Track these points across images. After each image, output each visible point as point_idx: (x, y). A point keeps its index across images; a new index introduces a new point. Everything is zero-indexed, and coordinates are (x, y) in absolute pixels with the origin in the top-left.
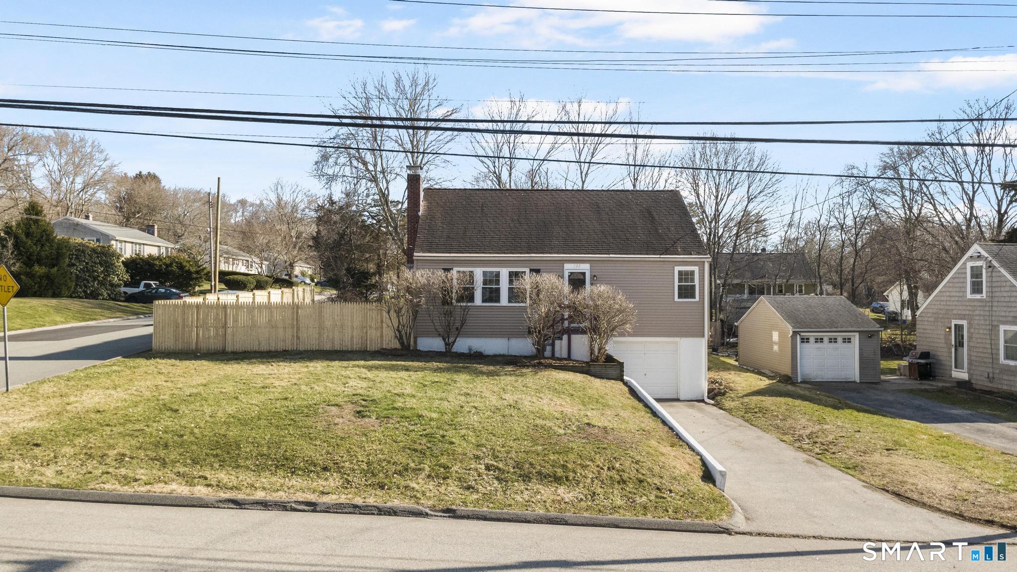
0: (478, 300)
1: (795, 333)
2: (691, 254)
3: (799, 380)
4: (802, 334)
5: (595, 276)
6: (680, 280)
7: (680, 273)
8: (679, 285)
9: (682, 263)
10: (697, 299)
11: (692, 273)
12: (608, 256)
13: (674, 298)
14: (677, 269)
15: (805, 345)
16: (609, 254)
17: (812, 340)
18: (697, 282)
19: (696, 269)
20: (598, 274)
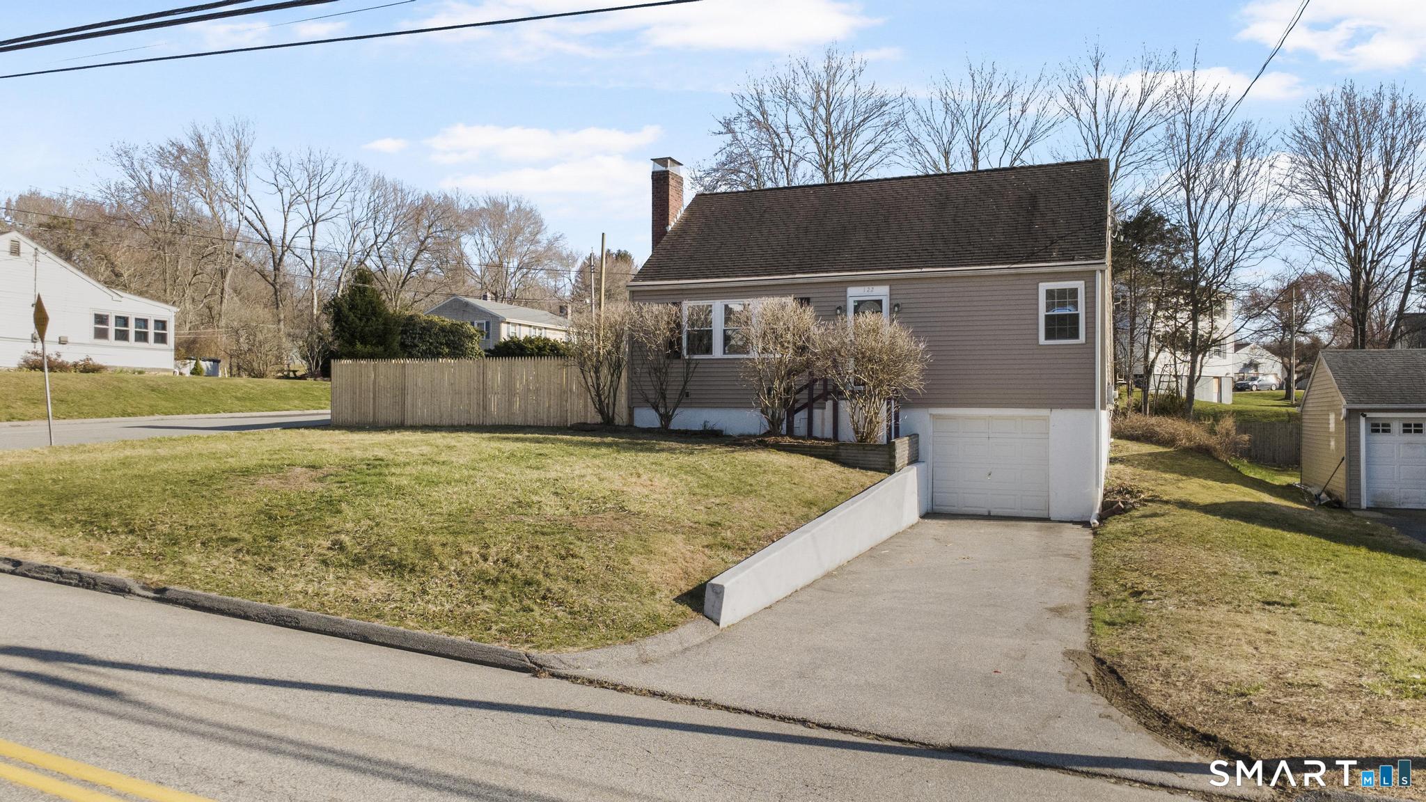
0: (718, 351)
1: (1352, 415)
2: (1073, 260)
3: (1364, 505)
4: (1369, 415)
5: (897, 305)
6: (1049, 307)
7: (1050, 293)
8: (1046, 316)
9: (1052, 276)
10: (1082, 338)
11: (1074, 292)
12: (919, 270)
13: (1038, 339)
14: (1044, 287)
15: (1380, 437)
16: (921, 268)
17: (1396, 427)
18: (1081, 311)
19: (1080, 285)
20: (903, 301)
